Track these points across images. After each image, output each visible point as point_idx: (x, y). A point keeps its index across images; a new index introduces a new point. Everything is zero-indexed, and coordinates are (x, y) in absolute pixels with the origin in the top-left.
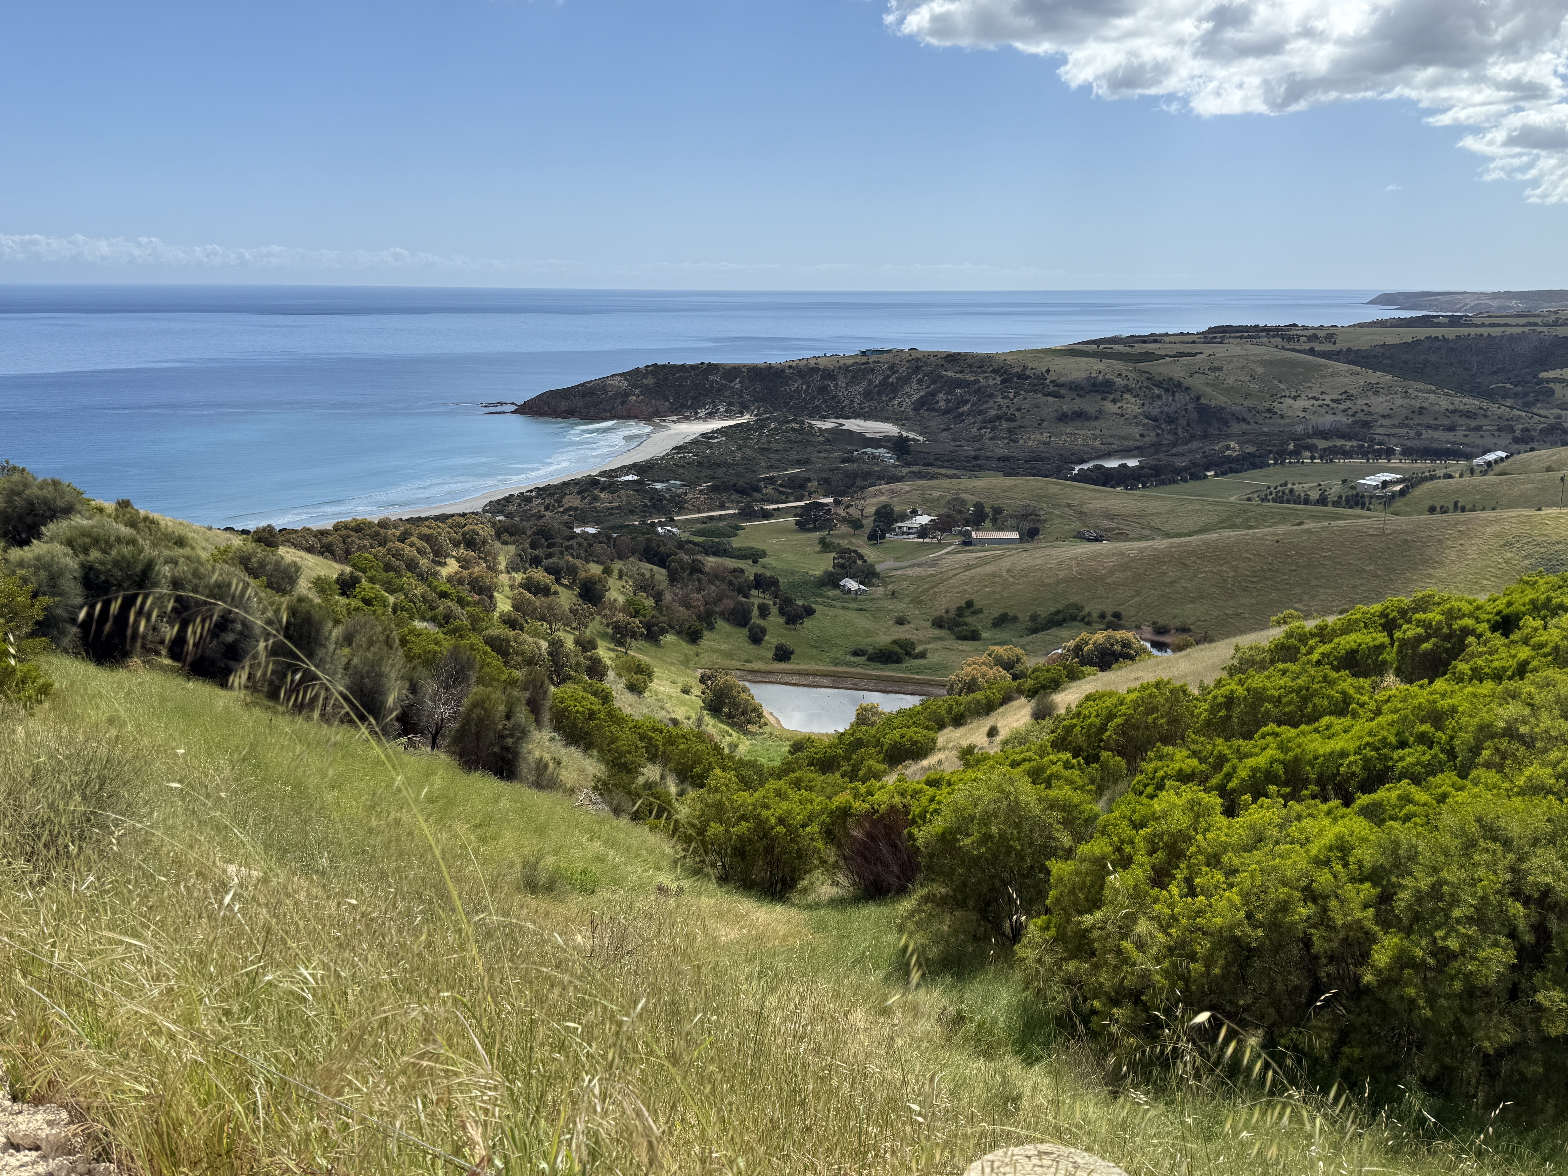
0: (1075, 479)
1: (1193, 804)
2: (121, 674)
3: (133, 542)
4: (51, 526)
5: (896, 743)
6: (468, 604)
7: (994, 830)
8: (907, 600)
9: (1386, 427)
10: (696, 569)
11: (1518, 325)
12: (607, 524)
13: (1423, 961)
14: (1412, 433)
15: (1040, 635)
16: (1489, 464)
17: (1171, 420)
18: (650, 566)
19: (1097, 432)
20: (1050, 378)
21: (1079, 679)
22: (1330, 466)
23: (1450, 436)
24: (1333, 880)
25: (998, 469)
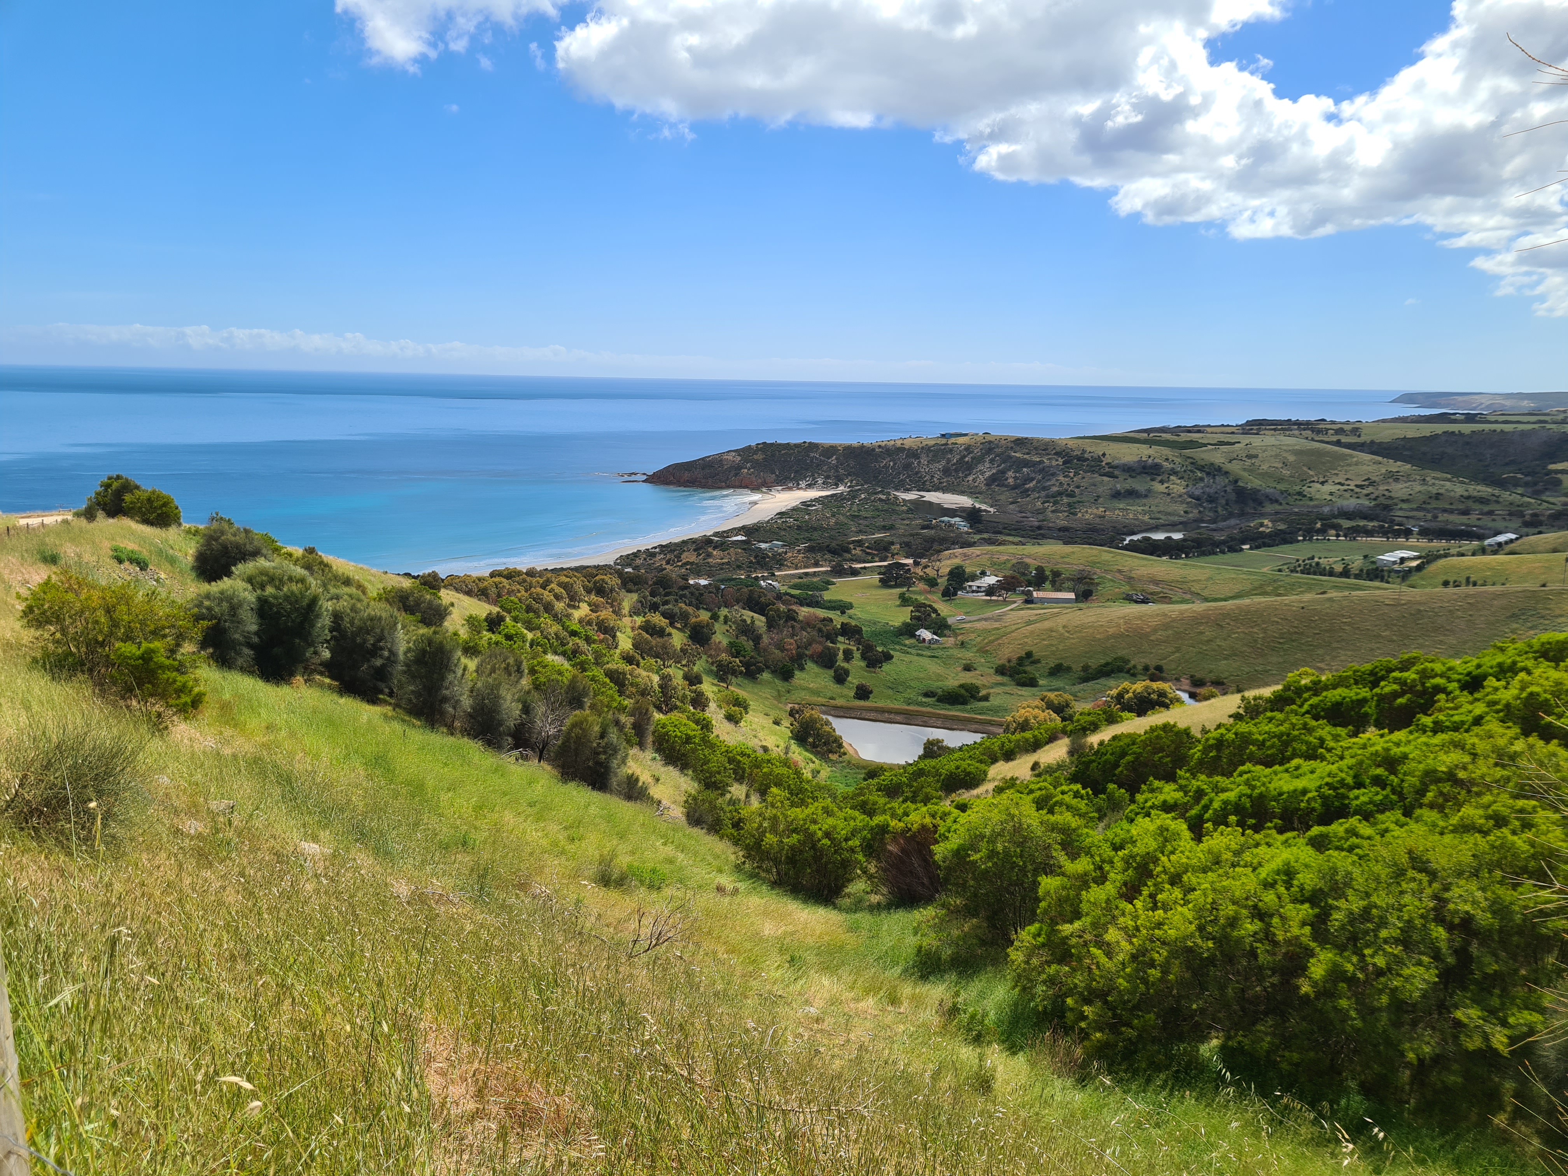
0: (1126, 548)
1: (1163, 830)
2: (284, 691)
3: (302, 580)
4: (240, 566)
5: (951, 773)
6: (594, 642)
7: (999, 847)
8: (975, 649)
9: (1405, 510)
10: (791, 617)
11: (1528, 423)
12: (717, 577)
13: (1354, 975)
14: (1429, 516)
15: (1090, 684)
16: (1500, 544)
17: (1212, 499)
18: (752, 614)
19: (1147, 508)
20: (1105, 461)
21: (1117, 722)
22: (1353, 543)
23: (1464, 519)
24: (1276, 900)
25: (1058, 538)
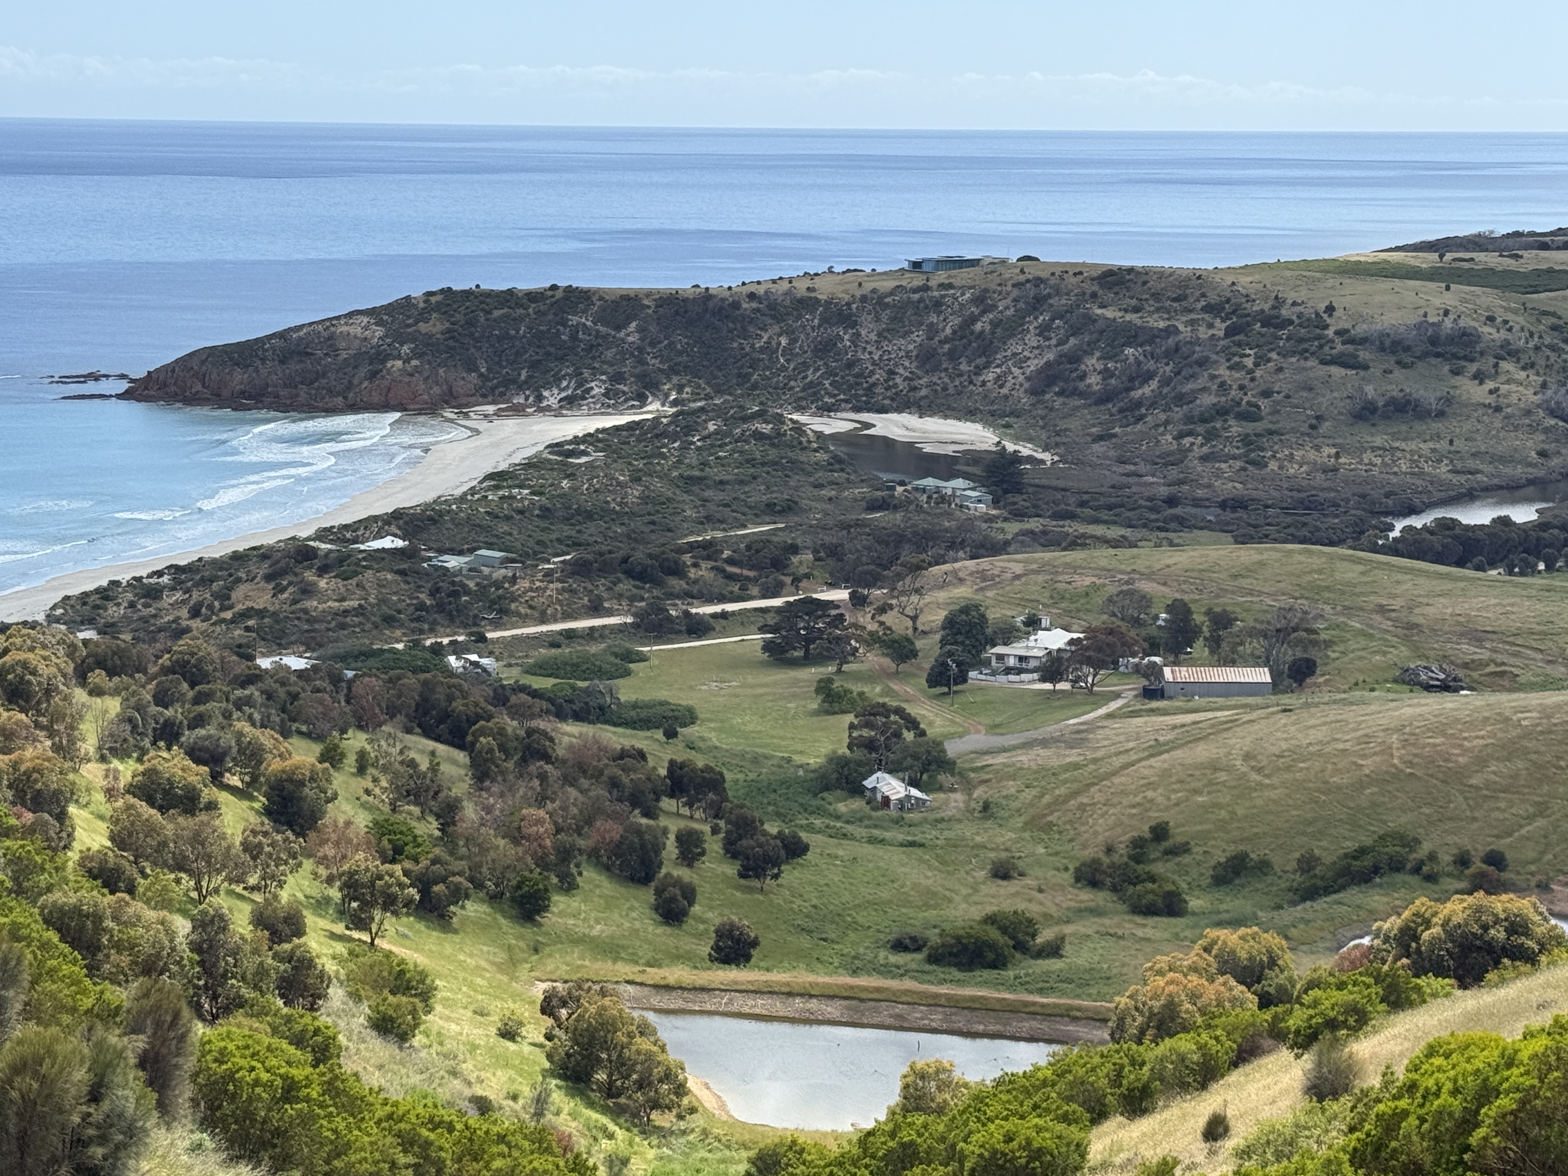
0: (1395, 549)
5: (994, 1152)
6: (8, 833)
8: (1019, 822)
10: (535, 750)
12: (330, 650)
15: (1321, 904)
18: (431, 744)
19: (1443, 445)
20: (1334, 325)
21: (1411, 1005)
25: (1222, 527)
